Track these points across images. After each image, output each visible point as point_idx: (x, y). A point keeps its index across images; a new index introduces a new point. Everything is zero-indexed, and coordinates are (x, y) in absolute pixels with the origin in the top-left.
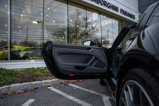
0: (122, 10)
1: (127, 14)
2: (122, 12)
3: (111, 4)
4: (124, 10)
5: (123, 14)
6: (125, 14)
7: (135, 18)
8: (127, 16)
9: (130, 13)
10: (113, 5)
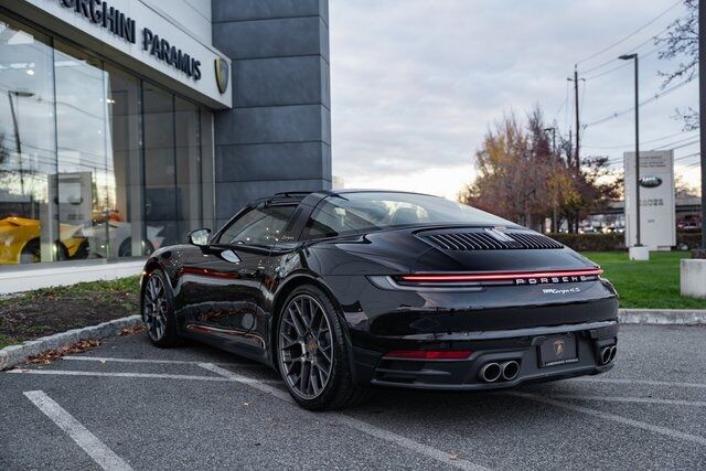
0: (151, 35)
1: (169, 55)
2: (150, 47)
3: (104, 3)
4: (156, 36)
5: (152, 53)
6: (162, 56)
7: (199, 73)
8: (169, 63)
9: (180, 51)
10: (112, 8)
